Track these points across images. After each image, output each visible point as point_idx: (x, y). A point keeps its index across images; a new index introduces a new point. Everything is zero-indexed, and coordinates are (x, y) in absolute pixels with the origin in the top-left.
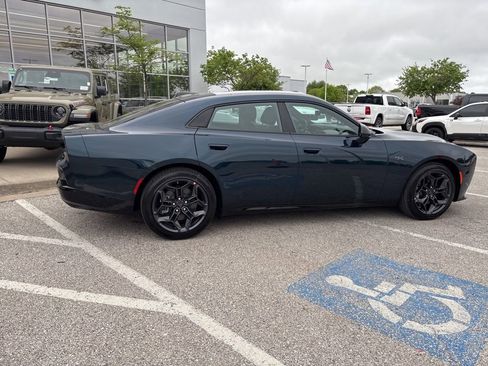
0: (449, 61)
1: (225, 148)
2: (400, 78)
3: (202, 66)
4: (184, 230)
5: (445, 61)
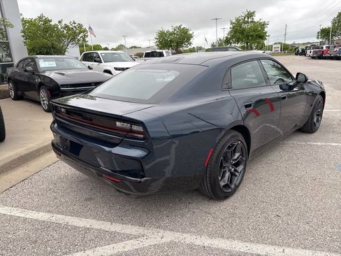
0: (182, 27)
1: (250, 105)
2: (156, 38)
3: (22, 32)
4: (233, 187)
5: (180, 27)
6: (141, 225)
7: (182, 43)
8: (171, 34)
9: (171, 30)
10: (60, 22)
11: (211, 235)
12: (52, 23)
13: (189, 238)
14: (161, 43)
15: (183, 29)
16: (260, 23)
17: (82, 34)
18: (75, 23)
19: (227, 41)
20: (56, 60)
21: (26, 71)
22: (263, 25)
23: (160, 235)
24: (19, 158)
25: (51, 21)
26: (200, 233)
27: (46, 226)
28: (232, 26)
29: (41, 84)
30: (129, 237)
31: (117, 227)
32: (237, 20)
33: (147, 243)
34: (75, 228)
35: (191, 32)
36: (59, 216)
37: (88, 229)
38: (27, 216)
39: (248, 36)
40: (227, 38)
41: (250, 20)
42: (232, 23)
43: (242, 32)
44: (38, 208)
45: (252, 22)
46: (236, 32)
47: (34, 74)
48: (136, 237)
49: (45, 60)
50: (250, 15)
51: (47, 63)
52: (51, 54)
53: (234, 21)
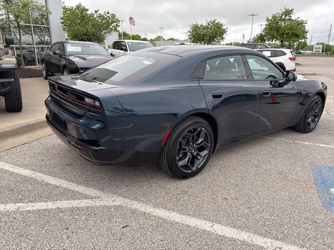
0: (216, 22)
1: (221, 96)
2: (189, 32)
3: (62, 19)
4: (194, 169)
5: (214, 21)
6: (102, 189)
7: (215, 37)
8: (205, 28)
9: (205, 24)
10: (96, 12)
11: (156, 206)
12: (89, 12)
13: (136, 205)
14: (194, 36)
15: (217, 24)
16: (297, 22)
17: (114, 24)
18: (108, 13)
19: (261, 38)
20: (83, 45)
21: (55, 53)
22: (301, 24)
23: (113, 199)
24: (26, 126)
25: (87, 10)
26: (147, 202)
27: (26, 179)
28: (267, 23)
29: (65, 66)
30: (86, 197)
31: (81, 189)
32: (274, 17)
33: (98, 203)
34: (48, 184)
35: (224, 27)
36: (40, 174)
37: (57, 187)
38: (15, 171)
39: (283, 34)
40: (261, 35)
41: (287, 18)
42: (268, 20)
43: (278, 29)
44: (25, 167)
45: (289, 20)
46: (271, 30)
47: (61, 56)
48: (92, 198)
49: (73, 45)
50: (288, 12)
51: (73, 48)
52: (85, 41)
53: (270, 18)
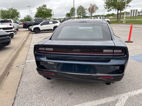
5: (12, 9)
6: (110, 96)
7: (14, 16)
8: (8, 12)
9: (7, 10)
13: (132, 94)
14: (2, 16)
15: (14, 10)
16: (49, 10)
22: (51, 10)
23: (122, 96)
28: (37, 10)
30: (114, 102)
31: (103, 101)
33: (123, 102)
35: (18, 11)
39: (46, 15)
40: (36, 15)
41: (45, 8)
43: (43, 13)
46: (40, 13)
48: (117, 101)
50: (45, 6)
53: (38, 8)
